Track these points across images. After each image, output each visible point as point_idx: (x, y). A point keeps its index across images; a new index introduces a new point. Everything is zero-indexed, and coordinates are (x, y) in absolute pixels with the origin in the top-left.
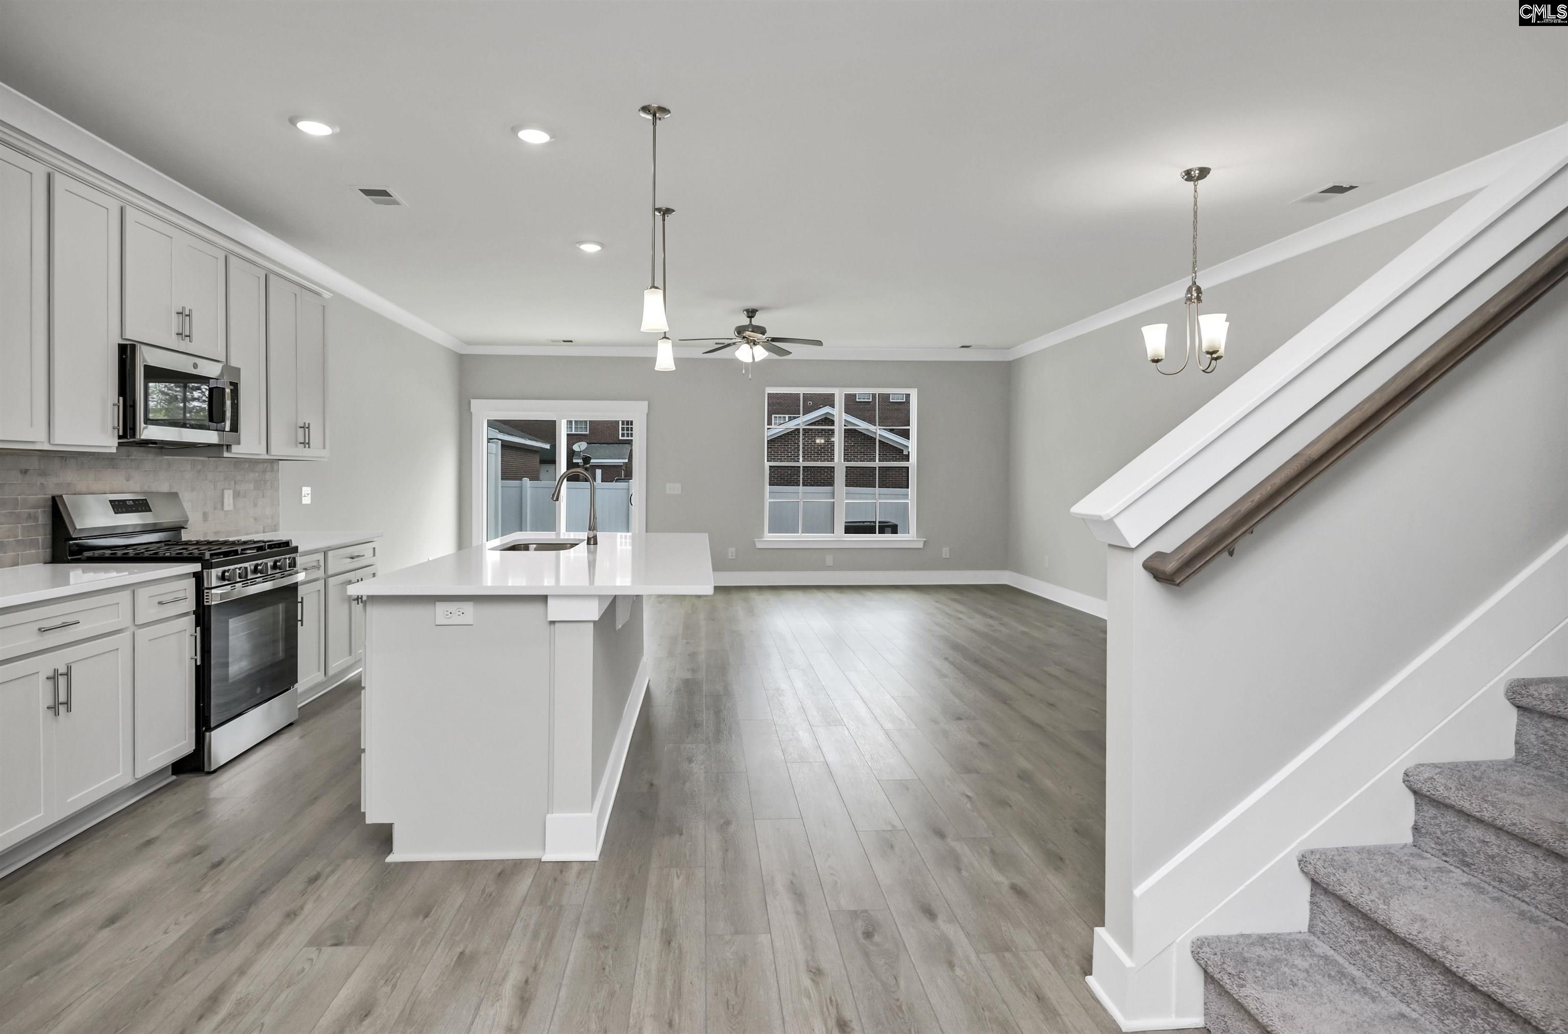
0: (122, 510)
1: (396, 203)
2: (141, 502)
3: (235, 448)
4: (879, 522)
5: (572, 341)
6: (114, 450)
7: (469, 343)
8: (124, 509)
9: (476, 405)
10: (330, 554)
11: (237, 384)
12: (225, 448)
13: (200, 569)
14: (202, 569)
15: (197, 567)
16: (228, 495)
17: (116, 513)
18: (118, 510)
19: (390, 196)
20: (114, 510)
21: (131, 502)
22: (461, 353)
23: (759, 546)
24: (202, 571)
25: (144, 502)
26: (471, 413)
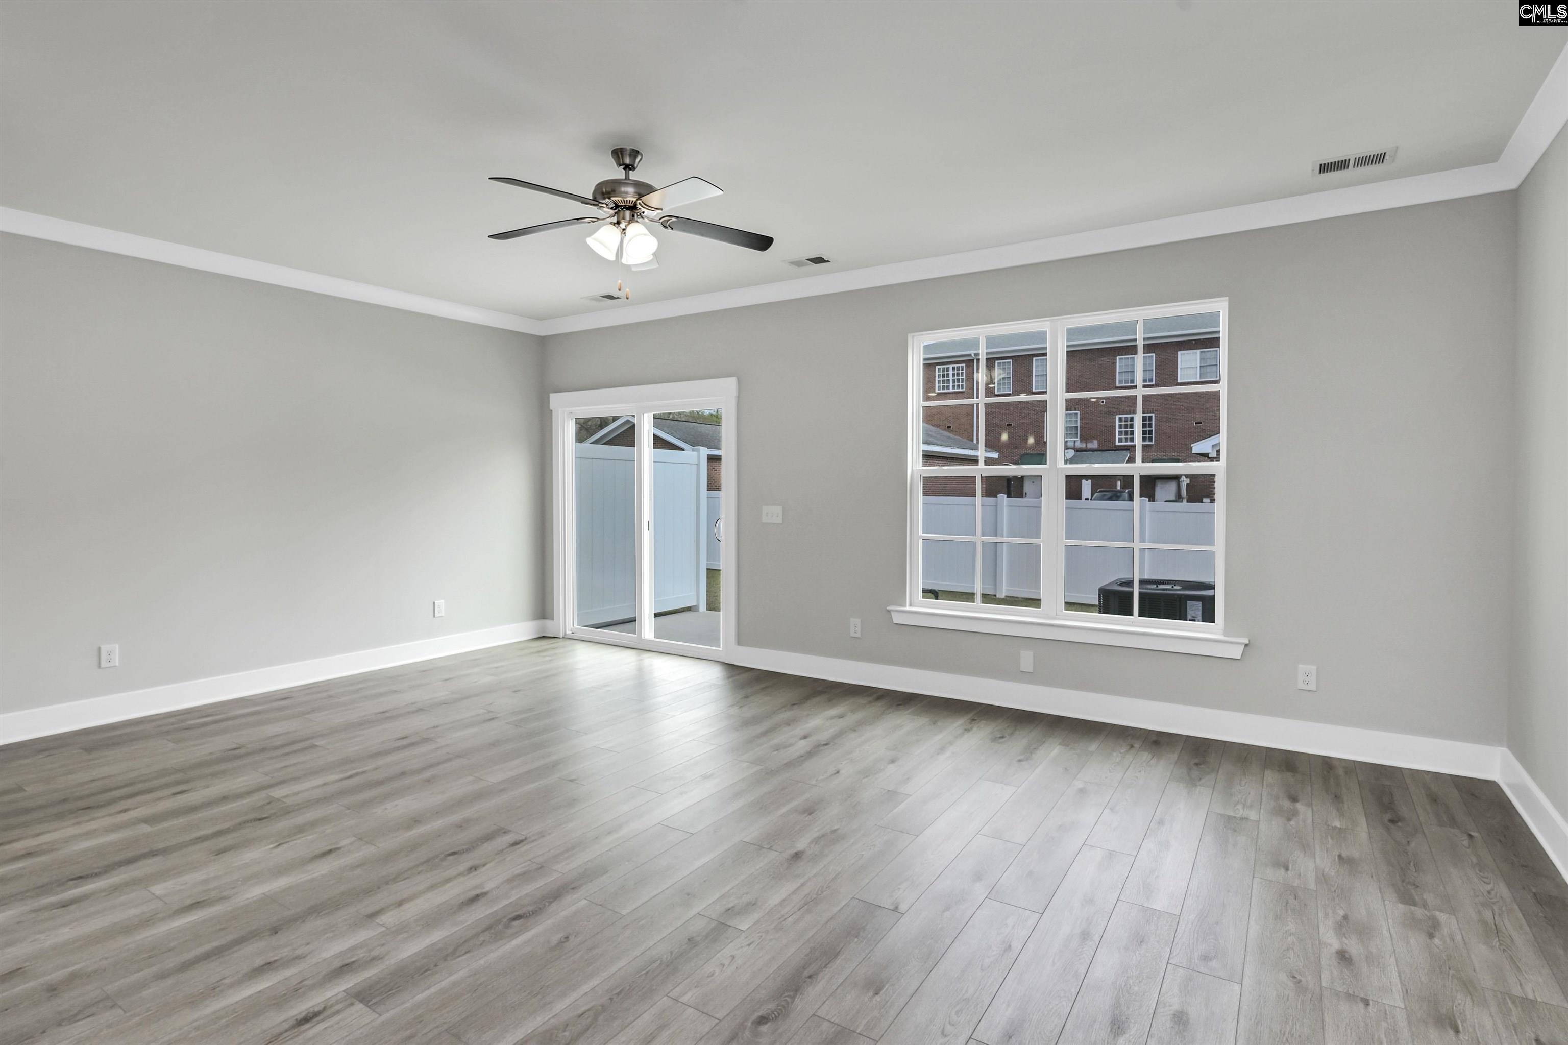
4: (1142, 582)
23: (897, 619)
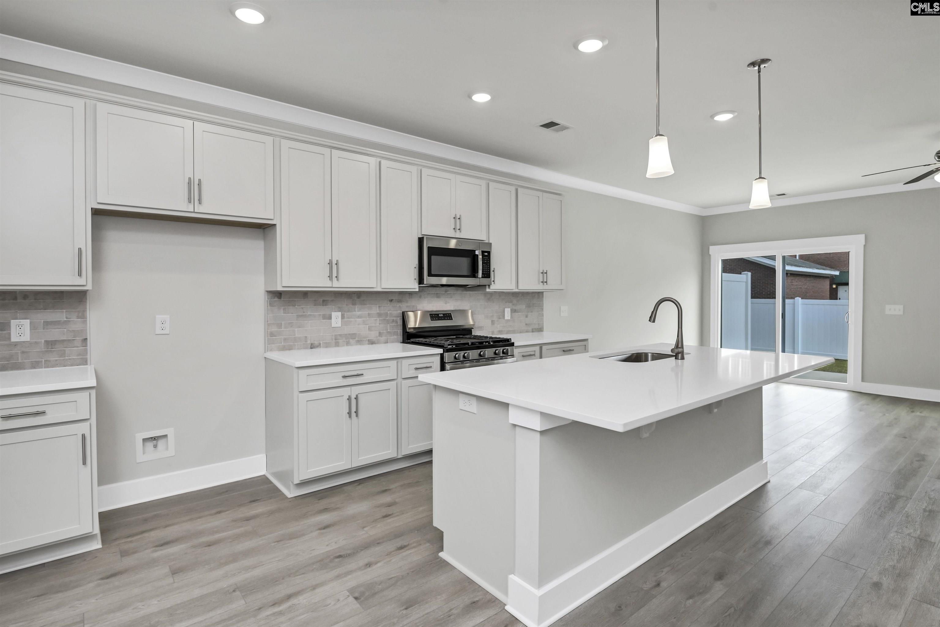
0: (436, 319)
1: (565, 128)
2: (448, 315)
3: (492, 287)
5: (784, 194)
6: (417, 290)
7: (705, 207)
8: (437, 319)
9: (713, 250)
10: (544, 348)
11: (490, 251)
12: (487, 286)
13: (442, 352)
14: (444, 352)
15: (441, 351)
16: (508, 312)
17: (431, 320)
18: (433, 319)
19: (557, 124)
20: (431, 319)
21: (442, 315)
22: (704, 215)
24: (443, 353)
25: (450, 315)
26: (710, 255)
